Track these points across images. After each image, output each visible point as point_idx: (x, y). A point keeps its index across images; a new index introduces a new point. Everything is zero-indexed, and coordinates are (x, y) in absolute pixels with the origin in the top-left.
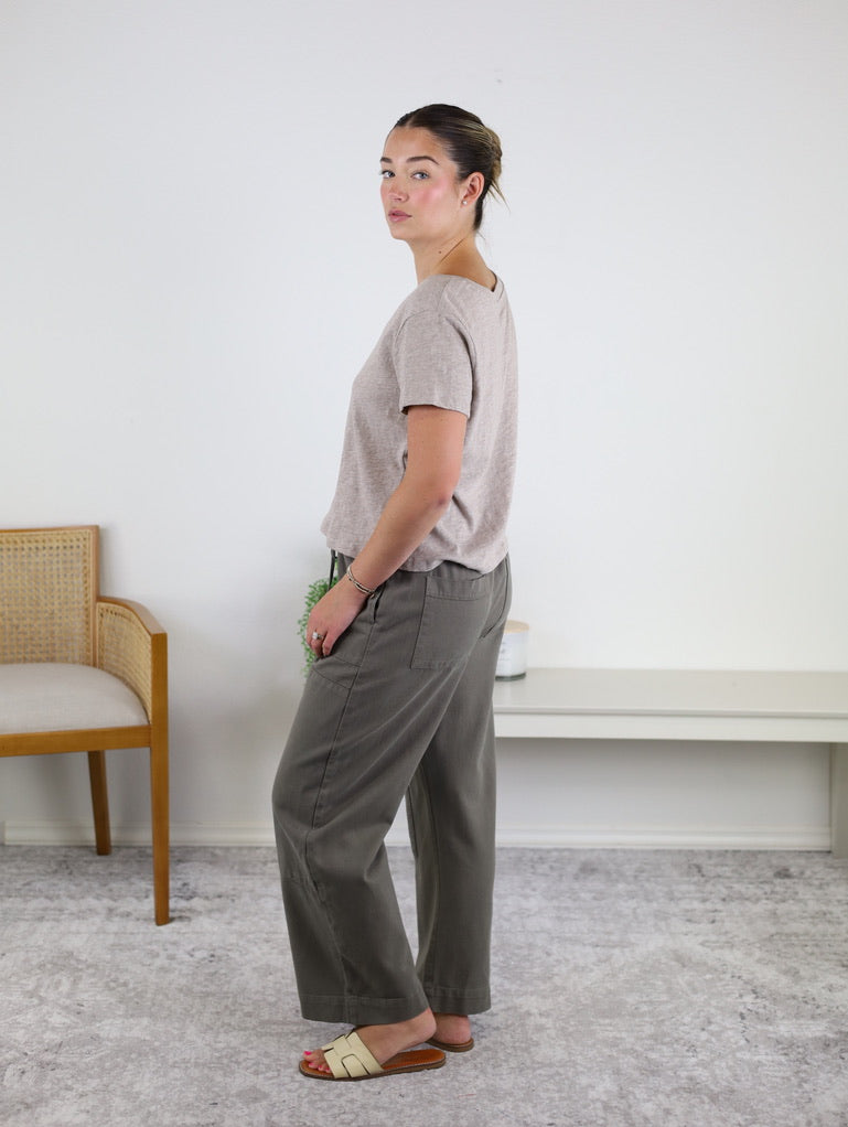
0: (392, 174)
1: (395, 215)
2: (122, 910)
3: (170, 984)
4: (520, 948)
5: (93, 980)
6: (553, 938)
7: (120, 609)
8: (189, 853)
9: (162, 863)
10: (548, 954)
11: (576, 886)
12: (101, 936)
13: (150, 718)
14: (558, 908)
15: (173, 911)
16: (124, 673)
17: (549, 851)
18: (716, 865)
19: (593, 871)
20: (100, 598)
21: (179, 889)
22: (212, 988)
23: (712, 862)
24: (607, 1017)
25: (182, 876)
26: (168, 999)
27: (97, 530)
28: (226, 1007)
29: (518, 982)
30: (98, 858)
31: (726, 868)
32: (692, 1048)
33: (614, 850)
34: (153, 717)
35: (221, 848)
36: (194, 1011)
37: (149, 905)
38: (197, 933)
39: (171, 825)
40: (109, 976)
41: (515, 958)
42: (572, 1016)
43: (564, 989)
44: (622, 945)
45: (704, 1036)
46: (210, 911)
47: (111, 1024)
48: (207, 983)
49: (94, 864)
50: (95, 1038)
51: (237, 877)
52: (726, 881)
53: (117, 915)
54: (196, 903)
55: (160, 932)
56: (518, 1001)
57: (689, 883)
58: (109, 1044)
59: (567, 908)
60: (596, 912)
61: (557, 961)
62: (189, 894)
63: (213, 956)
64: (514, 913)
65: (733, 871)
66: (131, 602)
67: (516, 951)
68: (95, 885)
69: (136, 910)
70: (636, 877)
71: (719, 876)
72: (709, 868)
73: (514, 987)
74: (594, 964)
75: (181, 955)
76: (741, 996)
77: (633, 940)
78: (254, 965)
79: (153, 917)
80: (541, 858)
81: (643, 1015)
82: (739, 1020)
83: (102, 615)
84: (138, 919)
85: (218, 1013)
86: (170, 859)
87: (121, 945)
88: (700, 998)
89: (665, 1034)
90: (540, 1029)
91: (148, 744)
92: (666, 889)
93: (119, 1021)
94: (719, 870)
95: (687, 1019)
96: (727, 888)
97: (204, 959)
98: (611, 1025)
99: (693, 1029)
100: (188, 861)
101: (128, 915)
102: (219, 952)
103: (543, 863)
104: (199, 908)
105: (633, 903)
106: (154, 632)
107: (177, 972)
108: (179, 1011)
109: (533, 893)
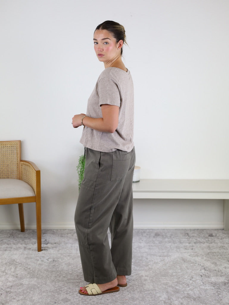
0: (97, 43)
1: (100, 55)
2: (28, 247)
3: (42, 268)
4: (139, 257)
5: (20, 268)
6: (148, 254)
7: (27, 164)
8: (47, 231)
9: (39, 234)
10: (147, 259)
11: (154, 239)
12: (23, 255)
13: (36, 194)
14: (149, 246)
15: (43, 248)
16: (28, 181)
17: (146, 230)
18: (192, 233)
19: (159, 235)
20: (21, 161)
21: (44, 241)
22: (54, 269)
23: (192, 232)
24: (164, 277)
25: (45, 238)
26: (42, 273)
27: (20, 142)
28: (58, 275)
29: (139, 267)
30: (21, 233)
31: (195, 234)
32: (188, 285)
33: (164, 229)
34: (37, 194)
35: (56, 230)
36: (49, 276)
37: (36, 246)
38: (49, 254)
39: (42, 223)
40: (25, 266)
41: (138, 260)
42: (154, 276)
43: (152, 269)
44: (167, 256)
45: (191, 282)
46: (53, 248)
47: (26, 280)
48: (53, 268)
49: (20, 235)
50: (21, 284)
51: (60, 238)
52: (195, 238)
53: (27, 249)
54: (49, 245)
55: (39, 254)
56: (139, 272)
57: (185, 238)
58: (26, 286)
59: (152, 246)
60: (160, 247)
61: (150, 261)
62: (47, 243)
63: (54, 260)
64: (137, 247)
65: (197, 235)
66: (30, 162)
67: (138, 258)
68: (21, 240)
69: (32, 248)
70: (170, 237)
71: (193, 236)
72: (191, 234)
73: (138, 268)
74: (160, 262)
75: (45, 260)
76: (201, 270)
77: (170, 255)
78: (65, 263)
79: (37, 249)
80: (144, 232)
81: (174, 276)
82: (201, 277)
83: (22, 165)
84: (33, 250)
85: (55, 276)
86: (42, 233)
87: (28, 257)
88: (189, 271)
89: (180, 281)
90: (145, 280)
91: (35, 201)
92: (179, 240)
93: (28, 279)
94: (193, 234)
95: (186, 277)
96: (196, 239)
97: (51, 261)
98: (165, 279)
99: (188, 280)
100: (46, 233)
101: (30, 249)
102: (55, 259)
103: (145, 233)
104: (50, 247)
105: (170, 244)
106: (37, 170)
107: (44, 265)
108: (45, 276)
109: (142, 242)
